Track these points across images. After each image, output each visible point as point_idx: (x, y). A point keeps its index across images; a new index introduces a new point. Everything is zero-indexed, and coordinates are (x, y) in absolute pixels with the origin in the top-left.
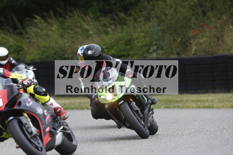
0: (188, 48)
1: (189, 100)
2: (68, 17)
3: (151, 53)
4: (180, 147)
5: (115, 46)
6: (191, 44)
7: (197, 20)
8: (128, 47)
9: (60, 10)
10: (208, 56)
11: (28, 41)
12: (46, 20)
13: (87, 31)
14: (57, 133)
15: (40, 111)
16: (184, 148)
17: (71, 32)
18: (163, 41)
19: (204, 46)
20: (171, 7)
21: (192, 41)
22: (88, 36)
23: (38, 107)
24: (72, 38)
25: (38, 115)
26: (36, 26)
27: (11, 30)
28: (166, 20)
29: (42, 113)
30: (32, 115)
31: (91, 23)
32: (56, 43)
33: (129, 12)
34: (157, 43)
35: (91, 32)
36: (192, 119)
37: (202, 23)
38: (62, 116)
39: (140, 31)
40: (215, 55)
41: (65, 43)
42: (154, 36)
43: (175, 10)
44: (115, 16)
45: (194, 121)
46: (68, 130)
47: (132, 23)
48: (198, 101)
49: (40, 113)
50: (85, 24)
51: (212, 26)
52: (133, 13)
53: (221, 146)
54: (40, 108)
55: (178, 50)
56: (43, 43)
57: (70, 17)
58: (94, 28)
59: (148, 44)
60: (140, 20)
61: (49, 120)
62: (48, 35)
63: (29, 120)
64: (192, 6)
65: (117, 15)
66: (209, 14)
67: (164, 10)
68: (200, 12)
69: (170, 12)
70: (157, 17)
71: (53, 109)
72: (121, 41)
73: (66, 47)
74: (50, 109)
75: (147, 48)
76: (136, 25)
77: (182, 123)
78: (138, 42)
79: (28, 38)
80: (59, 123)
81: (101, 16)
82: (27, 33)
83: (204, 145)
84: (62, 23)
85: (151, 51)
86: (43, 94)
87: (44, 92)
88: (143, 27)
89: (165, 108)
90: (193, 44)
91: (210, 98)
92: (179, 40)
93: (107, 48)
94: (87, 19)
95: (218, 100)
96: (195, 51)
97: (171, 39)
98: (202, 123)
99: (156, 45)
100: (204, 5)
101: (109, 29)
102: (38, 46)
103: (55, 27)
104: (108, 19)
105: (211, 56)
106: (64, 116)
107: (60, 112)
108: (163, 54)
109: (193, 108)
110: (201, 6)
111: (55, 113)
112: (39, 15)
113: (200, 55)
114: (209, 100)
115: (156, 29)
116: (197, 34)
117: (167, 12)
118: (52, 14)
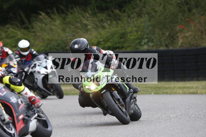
0: (176, 41)
1: (176, 87)
2: (69, 14)
3: (142, 45)
4: (168, 128)
5: (110, 39)
6: (178, 37)
7: (183, 16)
8: (122, 40)
9: (62, 7)
10: (193, 48)
11: (34, 34)
12: (50, 16)
13: (86, 25)
14: (31, 121)
15: (13, 100)
16: (172, 129)
17: (72, 27)
18: (154, 34)
19: (189, 39)
20: (161, 4)
21: (179, 35)
22: (87, 30)
23: (12, 97)
24: (73, 32)
25: (12, 104)
26: (41, 21)
27: (19, 25)
28: (156, 16)
29: (16, 102)
30: (5, 104)
31: (90, 19)
32: (59, 36)
33: (123, 9)
34: (148, 36)
35: (90, 27)
36: (179, 104)
37: (188, 19)
38: (36, 105)
39: (133, 26)
40: (199, 47)
41: (66, 37)
42: (145, 30)
43: (164, 7)
44: (111, 13)
45: (180, 105)
46: (44, 118)
47: (126, 18)
48: (184, 88)
49: (14, 102)
50: (84, 19)
51: (197, 22)
52: (127, 10)
53: (205, 127)
54: (13, 97)
55: (167, 42)
56: (47, 36)
57: (71, 13)
58: (92, 23)
59: (140, 37)
60: (132, 16)
61: (23, 108)
62: (51, 30)
63: (3, 108)
64: (179, 3)
65: (112, 12)
66: (194, 11)
67: (154, 7)
68: (186, 9)
69: (159, 9)
70: (147, 13)
71: (28, 98)
72: (116, 34)
73: (67, 40)
74: (25, 98)
75: (139, 41)
76: (129, 21)
77: (170, 107)
78: (131, 36)
79: (34, 32)
80: (34, 111)
81: (99, 12)
82: (33, 28)
83: (190, 127)
84: (64, 19)
85: (142, 43)
86: (18, 84)
87: (19, 82)
88: (136, 22)
89: (155, 94)
90: (180, 37)
91: (195, 85)
92: (167, 34)
93: (103, 41)
94: (86, 15)
95: (202, 87)
96: (182, 43)
97: (161, 33)
98: (187, 107)
99: (147, 38)
100: (189, 3)
101: (106, 24)
102: (43, 39)
103: (58, 22)
104: (105, 15)
105: (195, 48)
106: (37, 104)
107: (34, 100)
108: (153, 46)
109: (180, 94)
110: (187, 4)
111: (29, 101)
112: (43, 12)
113: (186, 47)
114: (194, 87)
115: (147, 24)
116: (183, 28)
117: (157, 9)
118: (55, 11)
